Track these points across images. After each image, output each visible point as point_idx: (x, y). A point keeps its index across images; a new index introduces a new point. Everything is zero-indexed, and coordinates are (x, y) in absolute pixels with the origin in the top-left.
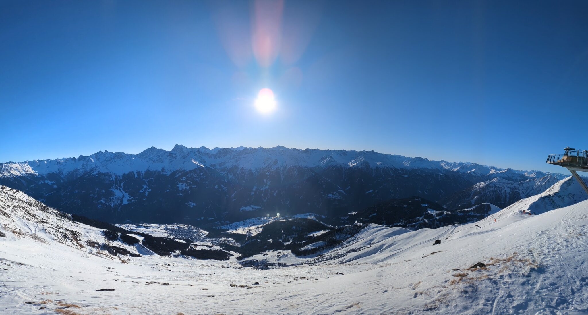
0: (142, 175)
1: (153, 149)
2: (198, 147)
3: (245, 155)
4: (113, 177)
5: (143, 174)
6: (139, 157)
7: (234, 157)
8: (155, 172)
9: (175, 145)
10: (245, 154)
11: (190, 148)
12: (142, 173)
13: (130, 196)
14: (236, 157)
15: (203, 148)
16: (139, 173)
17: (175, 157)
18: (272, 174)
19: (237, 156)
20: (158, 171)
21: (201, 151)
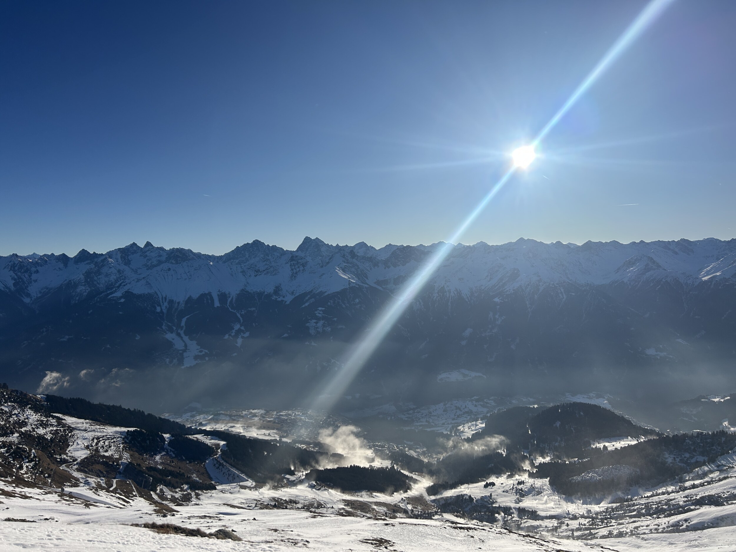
0: (231, 302)
1: (257, 243)
2: (352, 244)
4: (162, 304)
5: (232, 299)
6: (225, 262)
8: (260, 294)
9: (305, 239)
11: (334, 245)
12: (229, 297)
13: (201, 348)
15: (362, 245)
16: (223, 297)
17: (304, 265)
18: (506, 300)
20: (266, 293)
21: (358, 253)
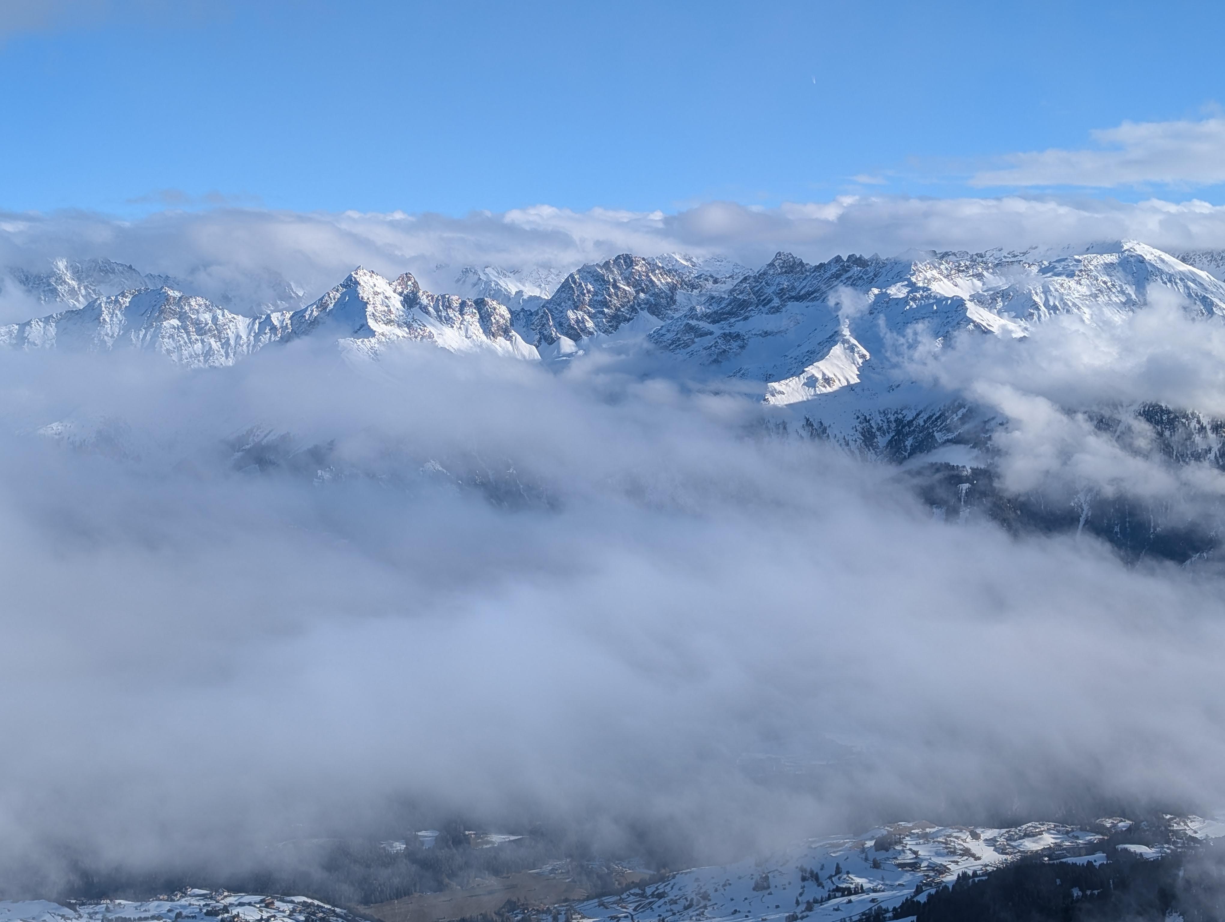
3: (777, 310)
7: (690, 329)
10: (776, 302)
14: (704, 325)
19: (714, 322)
